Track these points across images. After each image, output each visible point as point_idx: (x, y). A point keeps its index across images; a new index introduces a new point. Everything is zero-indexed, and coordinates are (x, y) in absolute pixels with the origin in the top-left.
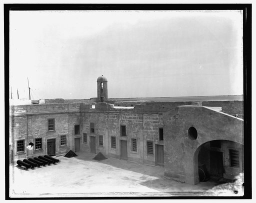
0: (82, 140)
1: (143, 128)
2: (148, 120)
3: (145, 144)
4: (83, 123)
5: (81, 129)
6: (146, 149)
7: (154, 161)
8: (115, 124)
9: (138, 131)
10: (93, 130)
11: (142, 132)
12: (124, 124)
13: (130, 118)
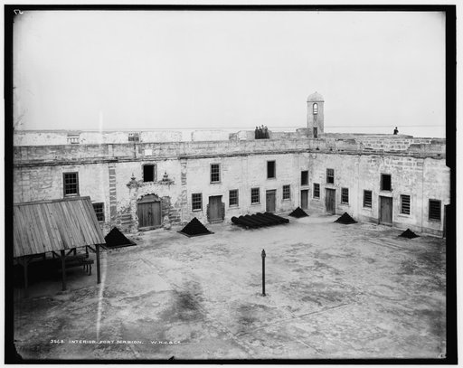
0: (311, 194)
1: (423, 180)
2: (434, 168)
3: (426, 204)
4: (315, 168)
5: (310, 177)
6: (426, 212)
7: (442, 229)
8: (371, 171)
9: (413, 184)
10: (330, 180)
11: (421, 186)
12: (388, 172)
13: (399, 163)
